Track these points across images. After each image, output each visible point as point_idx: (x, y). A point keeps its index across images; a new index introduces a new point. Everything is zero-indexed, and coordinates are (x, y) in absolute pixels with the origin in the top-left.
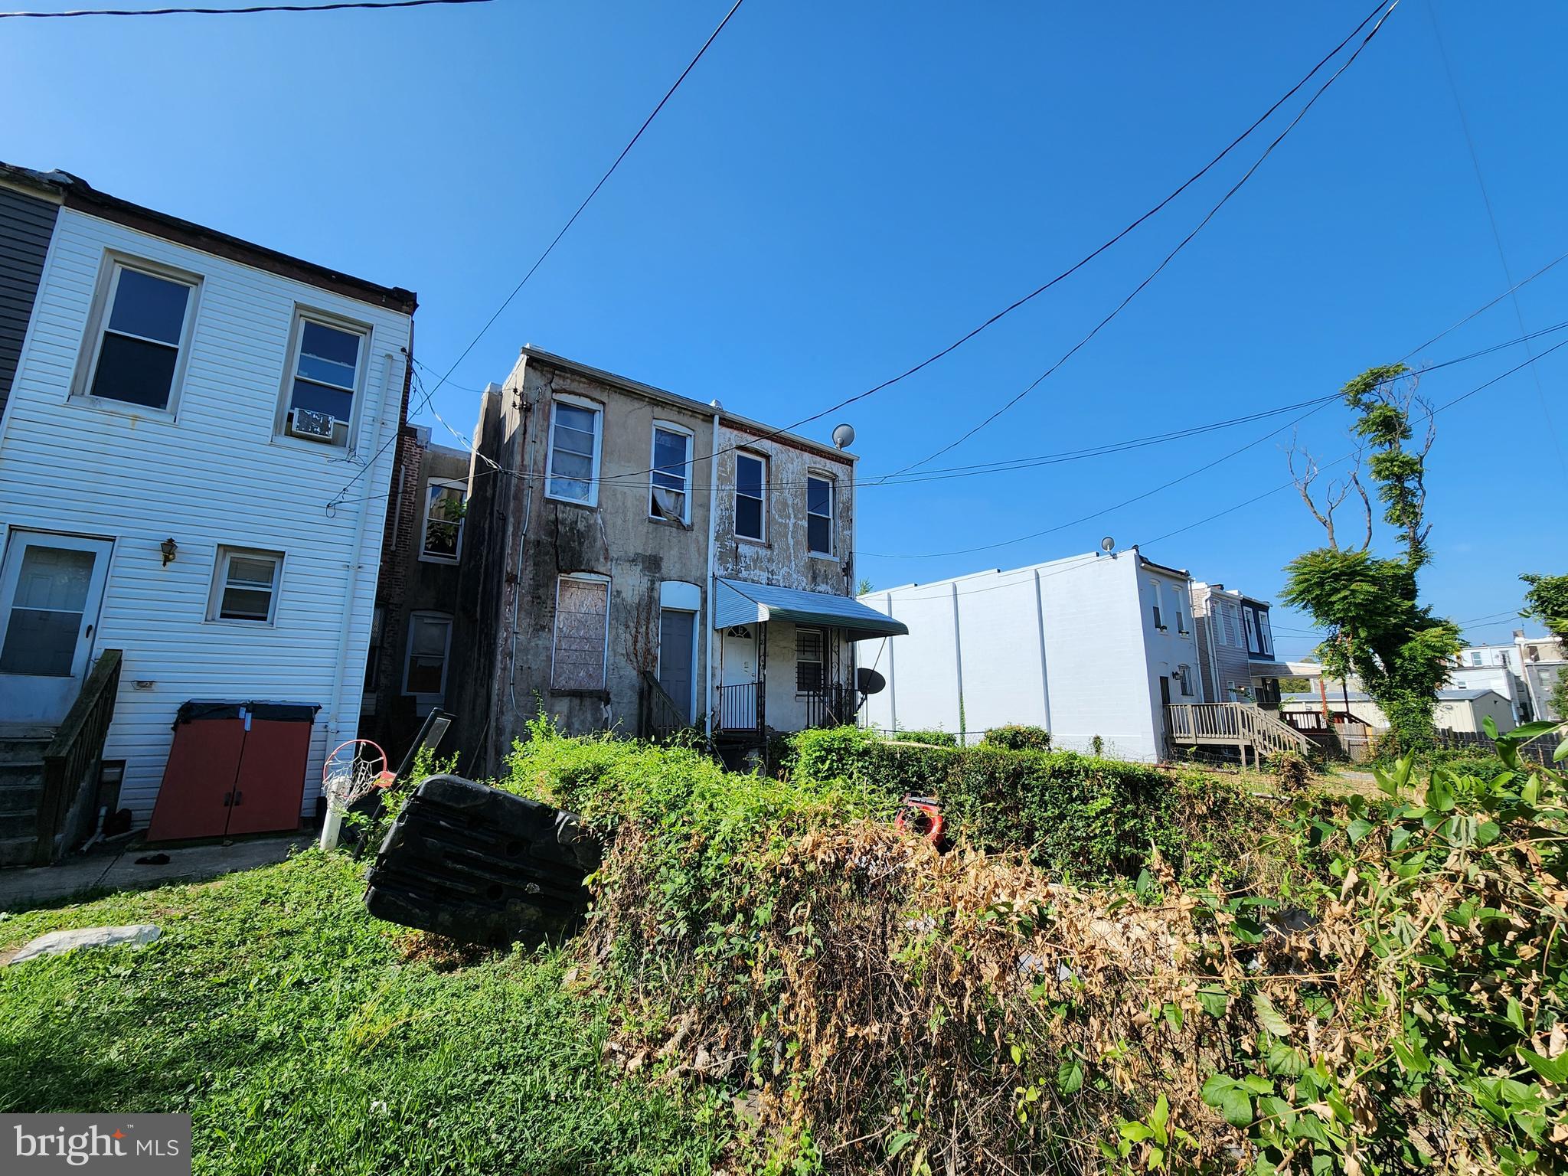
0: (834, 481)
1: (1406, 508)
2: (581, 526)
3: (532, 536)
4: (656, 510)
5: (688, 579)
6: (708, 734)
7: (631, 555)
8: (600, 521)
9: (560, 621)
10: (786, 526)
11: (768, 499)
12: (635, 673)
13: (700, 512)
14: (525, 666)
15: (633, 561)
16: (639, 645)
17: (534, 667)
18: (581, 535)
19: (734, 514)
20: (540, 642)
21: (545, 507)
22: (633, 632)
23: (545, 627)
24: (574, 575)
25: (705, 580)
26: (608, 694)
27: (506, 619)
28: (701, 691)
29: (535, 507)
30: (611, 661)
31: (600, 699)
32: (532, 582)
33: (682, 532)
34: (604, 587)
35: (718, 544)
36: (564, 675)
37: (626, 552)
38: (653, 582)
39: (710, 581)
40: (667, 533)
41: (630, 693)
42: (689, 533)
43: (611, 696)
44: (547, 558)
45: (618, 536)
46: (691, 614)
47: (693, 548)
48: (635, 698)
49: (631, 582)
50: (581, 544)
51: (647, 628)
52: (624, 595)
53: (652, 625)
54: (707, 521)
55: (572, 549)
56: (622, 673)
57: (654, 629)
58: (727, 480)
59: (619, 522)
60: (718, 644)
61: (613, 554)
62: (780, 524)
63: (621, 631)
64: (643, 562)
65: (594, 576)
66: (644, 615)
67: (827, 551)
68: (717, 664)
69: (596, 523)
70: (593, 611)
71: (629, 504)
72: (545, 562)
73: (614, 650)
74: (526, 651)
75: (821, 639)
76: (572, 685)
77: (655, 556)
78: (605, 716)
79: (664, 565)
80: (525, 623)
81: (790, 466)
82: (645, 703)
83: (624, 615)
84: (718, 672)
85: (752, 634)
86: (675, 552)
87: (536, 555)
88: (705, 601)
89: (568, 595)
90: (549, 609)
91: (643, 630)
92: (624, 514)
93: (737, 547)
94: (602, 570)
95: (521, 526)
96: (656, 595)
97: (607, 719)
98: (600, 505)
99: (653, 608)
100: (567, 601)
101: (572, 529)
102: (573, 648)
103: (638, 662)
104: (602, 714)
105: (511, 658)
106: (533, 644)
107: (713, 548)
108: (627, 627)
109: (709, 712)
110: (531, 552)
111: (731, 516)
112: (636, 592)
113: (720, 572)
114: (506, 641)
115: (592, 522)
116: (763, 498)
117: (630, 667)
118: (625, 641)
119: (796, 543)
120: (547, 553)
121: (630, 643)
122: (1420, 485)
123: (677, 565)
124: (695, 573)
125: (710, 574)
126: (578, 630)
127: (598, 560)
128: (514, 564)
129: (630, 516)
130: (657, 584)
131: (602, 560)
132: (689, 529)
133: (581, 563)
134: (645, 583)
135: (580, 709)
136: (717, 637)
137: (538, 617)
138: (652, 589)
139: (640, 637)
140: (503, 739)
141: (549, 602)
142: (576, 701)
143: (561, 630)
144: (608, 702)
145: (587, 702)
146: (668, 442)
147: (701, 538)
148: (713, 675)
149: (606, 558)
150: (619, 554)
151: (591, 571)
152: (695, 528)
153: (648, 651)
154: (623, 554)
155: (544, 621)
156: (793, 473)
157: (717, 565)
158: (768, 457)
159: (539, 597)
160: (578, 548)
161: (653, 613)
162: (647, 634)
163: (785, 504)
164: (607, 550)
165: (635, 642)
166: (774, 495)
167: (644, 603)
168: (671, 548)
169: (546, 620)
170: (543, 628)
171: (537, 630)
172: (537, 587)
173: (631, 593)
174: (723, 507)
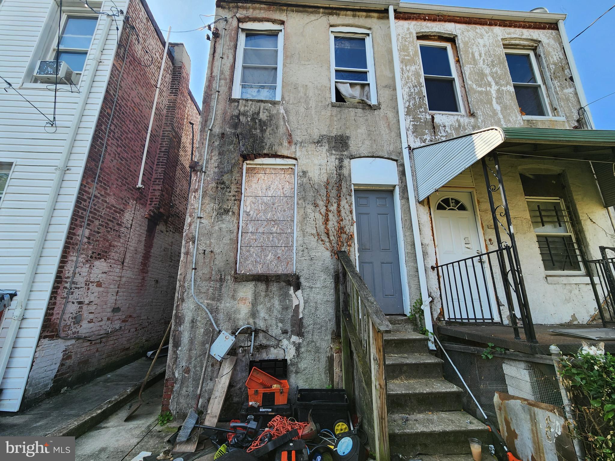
0: (535, 49)
2: (263, 116)
3: (217, 130)
4: (340, 97)
5: (380, 154)
6: (429, 326)
7: (316, 137)
8: (282, 111)
9: (247, 205)
10: (488, 93)
11: (462, 74)
12: (328, 254)
13: (386, 94)
14: (208, 251)
15: (318, 142)
16: (330, 224)
17: (217, 250)
18: (263, 125)
19: (424, 90)
20: (224, 226)
21: (230, 105)
22: (323, 210)
23: (228, 211)
24: (259, 161)
25: (400, 153)
26: (298, 278)
27: (192, 205)
28: (412, 273)
29: (221, 107)
30: (300, 242)
31: (289, 283)
32: (216, 170)
33: (368, 112)
34: (291, 169)
35: (410, 118)
36: (252, 259)
37: (310, 135)
38: (341, 160)
39: (406, 152)
40: (353, 114)
41: (323, 276)
42: (376, 112)
43: (302, 280)
44: (231, 147)
45: (300, 122)
46: (389, 191)
47: (382, 124)
48: (330, 282)
49: (316, 162)
50: (263, 131)
51: (339, 205)
52: (310, 174)
53: (343, 203)
54: (394, 99)
55: (253, 136)
56: (313, 254)
57: (347, 206)
58: (412, 62)
59: (302, 110)
60: (425, 218)
61: (297, 137)
62: (481, 93)
63: (309, 211)
64: (329, 142)
65: (279, 161)
66: (334, 193)
67: (542, 113)
68: (428, 240)
69: (278, 113)
70: (279, 193)
71: (311, 93)
72: (230, 151)
73: (303, 231)
74: (210, 234)
75: (563, 206)
76: (259, 270)
77: (341, 136)
78: (295, 302)
79: (352, 143)
80: (208, 208)
81: (481, 41)
82: (341, 287)
83: (312, 193)
84: (431, 250)
85: (468, 205)
86: (362, 130)
87: (221, 146)
88: (403, 173)
89: (255, 180)
90: (234, 194)
91: (334, 208)
92: (307, 102)
93: (433, 118)
94: (285, 153)
95: (208, 123)
96: (345, 172)
97: (297, 306)
98: (283, 98)
99: (344, 184)
100: (254, 186)
101: (253, 119)
102: (261, 230)
103: (330, 242)
104: (291, 301)
105: (194, 242)
106: (217, 228)
107: (405, 122)
108: (316, 205)
109: (426, 300)
110: (217, 143)
111: (420, 92)
112: (324, 171)
113: (415, 143)
114: (191, 226)
115: (274, 112)
116: (455, 74)
117: (322, 248)
118: (315, 220)
119: (505, 108)
120: (231, 143)
121: (320, 220)
123: (367, 142)
124: (387, 148)
125: (405, 145)
126: (265, 212)
127: (281, 144)
128: (201, 155)
129: (312, 104)
130: (346, 162)
131: (286, 144)
132: (377, 108)
133: (263, 148)
134: (333, 162)
135: (266, 296)
136: (423, 211)
137: (222, 201)
138: (341, 167)
139: (331, 216)
140: (181, 328)
141: (233, 188)
142: (262, 287)
143: (248, 214)
144: (298, 286)
145: (274, 287)
146: (347, 46)
147: (390, 115)
148: (425, 254)
149: (289, 142)
150: (303, 138)
151: (276, 156)
152: (382, 107)
153: (341, 230)
154: (307, 137)
155: (228, 205)
156: (484, 46)
157: (411, 138)
158: (452, 40)
159: (223, 183)
160: (259, 135)
161: (344, 190)
162: (339, 212)
163: (482, 75)
164: (290, 135)
165: (327, 220)
166: (467, 69)
167: (333, 181)
168: (357, 127)
169: (230, 204)
170: (227, 211)
171: (221, 214)
172: (222, 173)
173: (318, 172)
174: (410, 84)
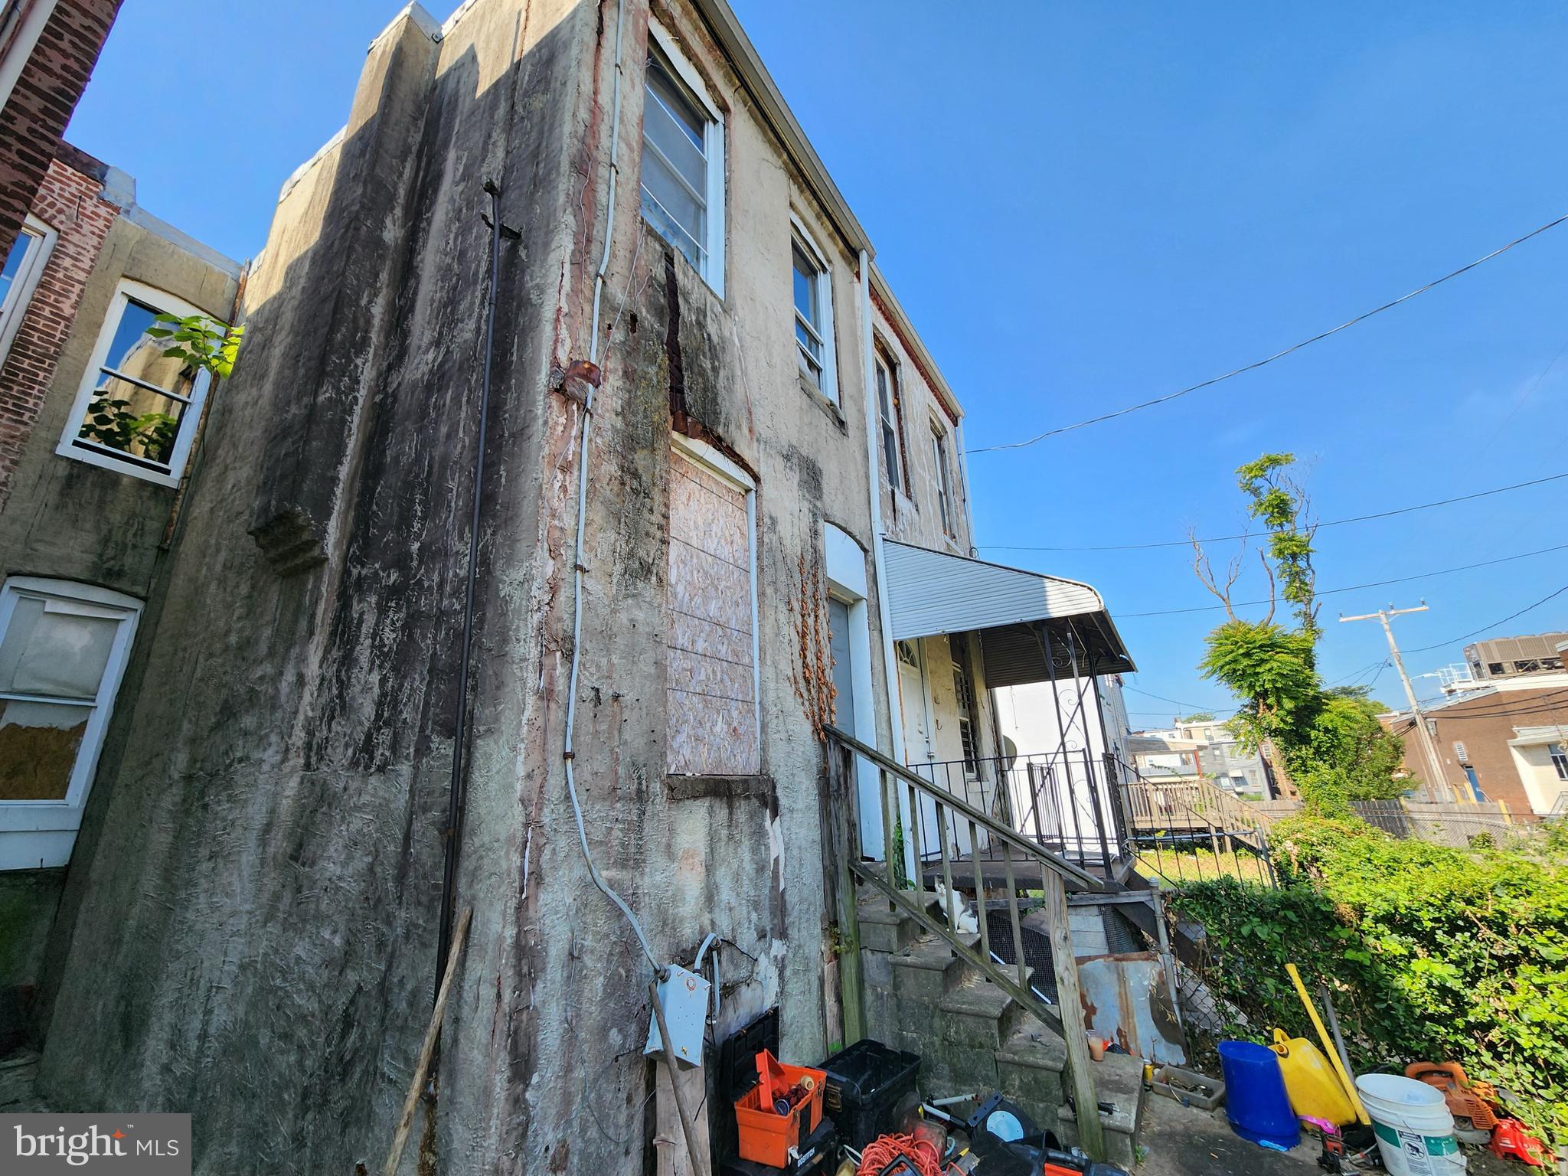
1: (1300, 588)
2: (712, 329)
5: (853, 529)
7: (784, 444)
8: (736, 340)
11: (900, 431)
12: (808, 728)
13: (852, 411)
14: (606, 692)
15: (787, 457)
17: (627, 694)
18: (714, 353)
20: (640, 615)
22: (799, 623)
23: (648, 570)
25: (871, 540)
26: (773, 785)
29: (625, 223)
31: (762, 801)
32: (619, 423)
33: (838, 433)
34: (741, 501)
36: (686, 729)
37: (777, 434)
38: (815, 517)
39: (879, 542)
40: (823, 424)
41: (805, 782)
42: (845, 440)
43: (779, 791)
44: (651, 370)
45: (763, 392)
47: (852, 470)
48: (814, 796)
49: (787, 503)
50: (715, 371)
51: (816, 618)
52: (781, 529)
53: (821, 614)
55: (703, 373)
56: (790, 726)
57: (824, 624)
59: (763, 362)
61: (760, 424)
63: (782, 618)
64: (800, 468)
65: (728, 466)
69: (732, 340)
70: (726, 553)
71: (773, 332)
73: (775, 666)
74: (607, 635)
76: (705, 761)
77: (814, 464)
78: (772, 852)
79: (825, 487)
80: (603, 544)
81: (916, 392)
83: (784, 575)
85: (918, 659)
86: (834, 467)
89: (684, 494)
90: (656, 518)
91: (811, 622)
92: (769, 349)
93: (893, 492)
94: (745, 453)
95: (595, 249)
96: (820, 546)
97: (776, 862)
99: (820, 573)
101: (700, 325)
102: (700, 646)
103: (811, 701)
104: (767, 848)
105: (568, 656)
106: (624, 618)
108: (790, 608)
110: (618, 336)
112: (796, 531)
114: (554, 590)
115: (727, 333)
116: (894, 427)
117: (801, 713)
118: (790, 644)
121: (797, 644)
122: (1309, 565)
123: (840, 496)
125: (878, 527)
126: (705, 595)
127: (740, 427)
129: (776, 359)
130: (821, 527)
131: (745, 430)
133: (717, 418)
134: (806, 515)
135: (729, 840)
137: (635, 533)
138: (816, 533)
139: (808, 638)
140: (538, 995)
142: (722, 813)
144: (775, 807)
145: (742, 813)
147: (858, 457)
149: (750, 431)
150: (768, 433)
151: (729, 451)
152: (850, 435)
153: (821, 674)
154: (772, 435)
155: (648, 550)
156: (919, 403)
158: (894, 365)
159: (636, 475)
160: (711, 377)
162: (817, 633)
163: (919, 447)
164: (750, 413)
165: (804, 648)
166: (910, 429)
167: (808, 560)
168: (829, 456)
169: (653, 546)
170: (644, 571)
171: (634, 576)
172: (632, 439)
173: (790, 528)
